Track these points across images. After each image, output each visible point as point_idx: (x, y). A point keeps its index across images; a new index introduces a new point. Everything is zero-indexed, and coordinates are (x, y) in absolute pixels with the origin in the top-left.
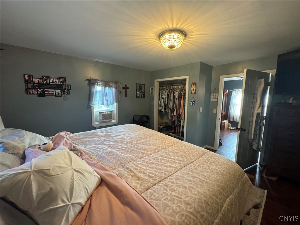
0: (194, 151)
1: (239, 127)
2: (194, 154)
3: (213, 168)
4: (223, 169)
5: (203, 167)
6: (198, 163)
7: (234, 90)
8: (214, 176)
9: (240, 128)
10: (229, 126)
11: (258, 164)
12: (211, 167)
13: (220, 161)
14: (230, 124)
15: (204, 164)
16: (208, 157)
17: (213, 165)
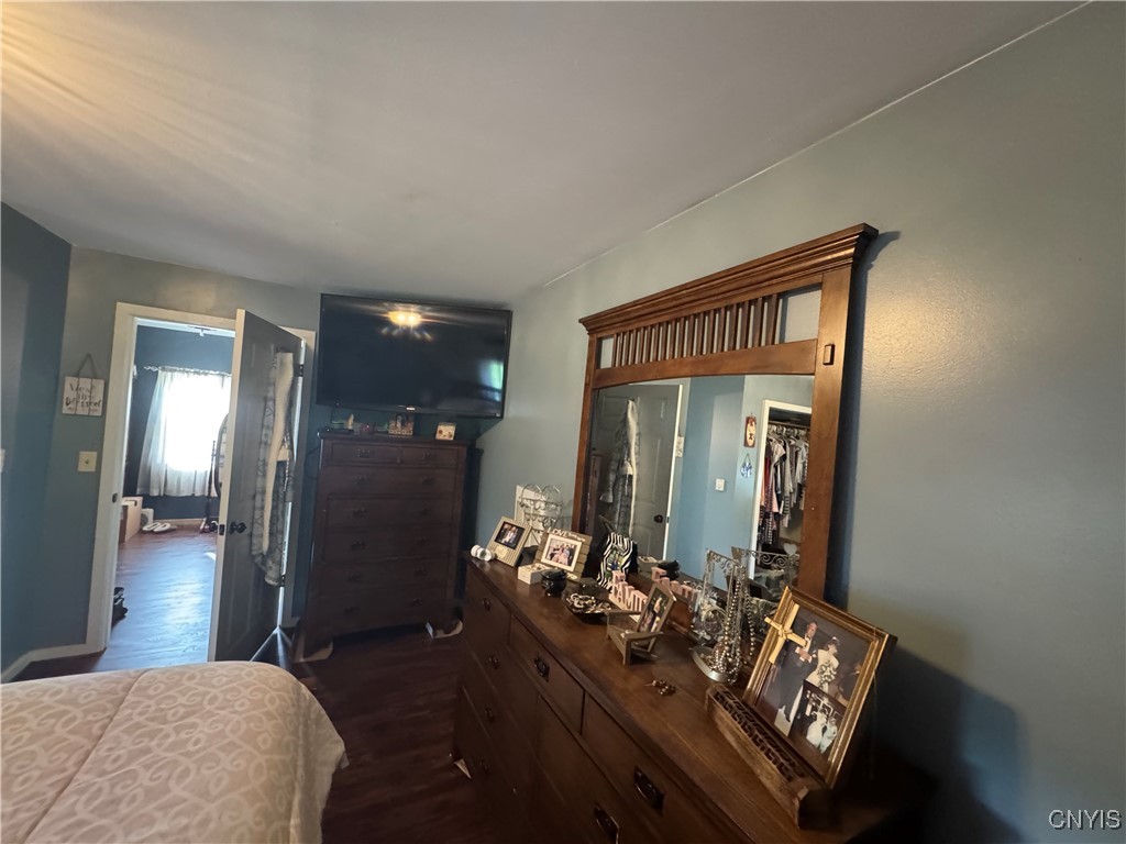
0: (49, 716)
1: (223, 519)
2: (60, 731)
3: (201, 735)
4: (241, 713)
5: (147, 767)
6: (108, 766)
7: (163, 369)
8: (220, 768)
9: (225, 523)
10: (144, 520)
11: (277, 631)
12: (187, 740)
13: (214, 687)
14: (151, 511)
15: (148, 751)
16: (152, 702)
17: (194, 726)
